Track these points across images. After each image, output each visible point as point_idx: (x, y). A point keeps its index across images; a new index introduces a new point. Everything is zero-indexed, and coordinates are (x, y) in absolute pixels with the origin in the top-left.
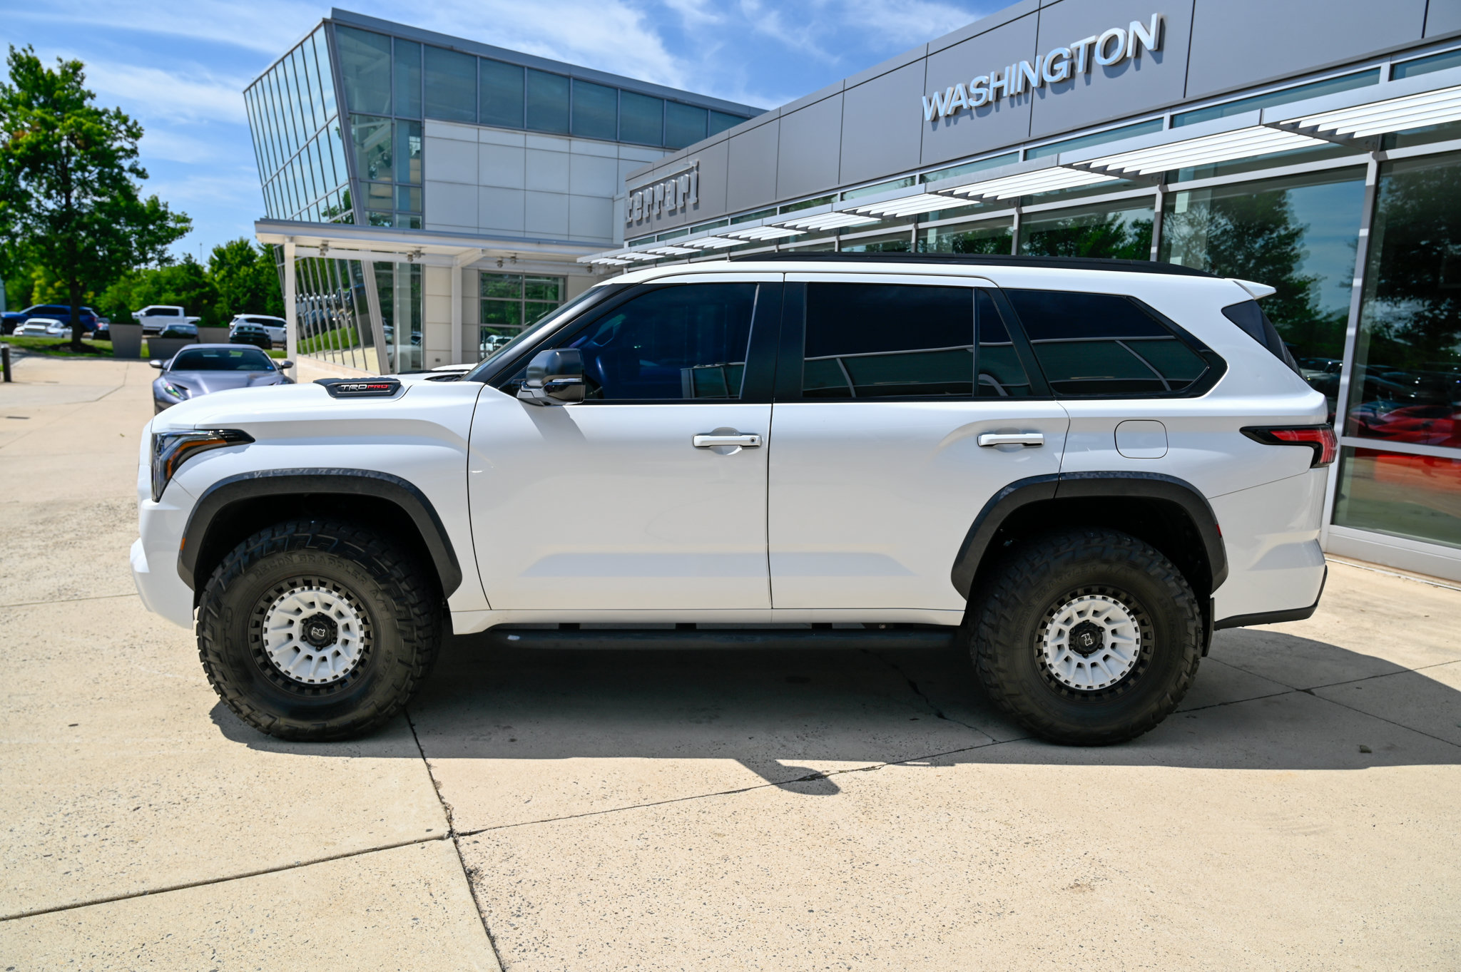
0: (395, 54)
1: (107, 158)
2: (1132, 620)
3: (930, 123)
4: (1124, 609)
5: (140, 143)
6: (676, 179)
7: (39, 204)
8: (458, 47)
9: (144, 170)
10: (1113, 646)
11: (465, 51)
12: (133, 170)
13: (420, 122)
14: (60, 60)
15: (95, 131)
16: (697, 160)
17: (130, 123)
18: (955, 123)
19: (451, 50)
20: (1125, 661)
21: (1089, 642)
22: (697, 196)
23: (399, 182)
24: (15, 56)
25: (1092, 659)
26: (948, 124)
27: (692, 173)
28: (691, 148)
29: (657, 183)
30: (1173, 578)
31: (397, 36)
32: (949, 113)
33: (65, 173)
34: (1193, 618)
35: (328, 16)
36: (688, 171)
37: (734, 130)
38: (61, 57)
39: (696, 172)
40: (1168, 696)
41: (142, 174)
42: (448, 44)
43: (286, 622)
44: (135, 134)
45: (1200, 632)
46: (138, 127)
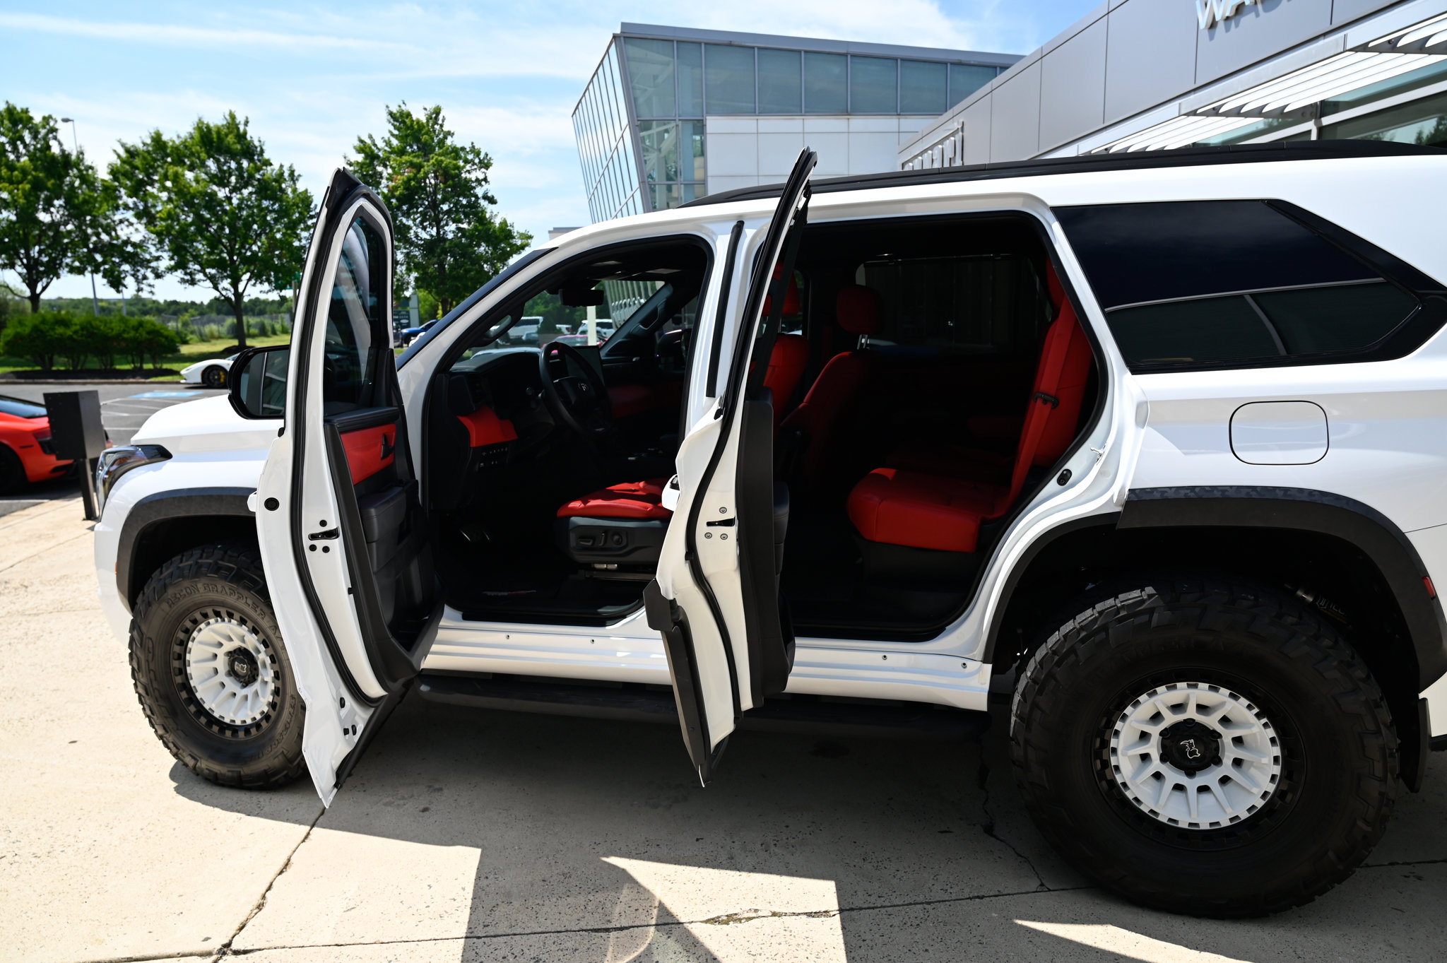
0: (678, 58)
1: (465, 188)
2: (1265, 725)
3: (1206, 31)
4: (1249, 707)
5: (490, 173)
6: (942, 144)
7: (417, 236)
8: (736, 41)
9: (493, 197)
10: (1238, 762)
11: (743, 44)
12: (485, 197)
13: (702, 120)
14: (425, 109)
15: (451, 166)
16: (961, 121)
17: (482, 156)
18: (1237, 26)
19: (730, 45)
20: (1255, 790)
21: (1192, 753)
22: (962, 160)
23: (684, 180)
24: (391, 114)
25: (1200, 780)
26: (1227, 29)
27: (957, 136)
28: (957, 108)
29: (926, 151)
30: (1335, 663)
31: (679, 39)
32: (1228, 14)
33: (434, 205)
34: (1378, 732)
35: (618, 31)
36: (953, 134)
37: (995, 82)
38: (426, 107)
39: (961, 133)
40: (1331, 854)
41: (492, 201)
42: (725, 39)
43: (210, 655)
44: (486, 164)
45: (1392, 755)
46: (488, 158)
